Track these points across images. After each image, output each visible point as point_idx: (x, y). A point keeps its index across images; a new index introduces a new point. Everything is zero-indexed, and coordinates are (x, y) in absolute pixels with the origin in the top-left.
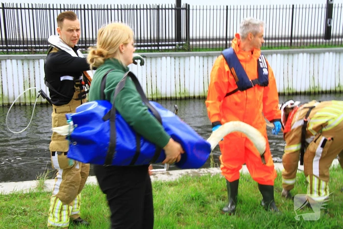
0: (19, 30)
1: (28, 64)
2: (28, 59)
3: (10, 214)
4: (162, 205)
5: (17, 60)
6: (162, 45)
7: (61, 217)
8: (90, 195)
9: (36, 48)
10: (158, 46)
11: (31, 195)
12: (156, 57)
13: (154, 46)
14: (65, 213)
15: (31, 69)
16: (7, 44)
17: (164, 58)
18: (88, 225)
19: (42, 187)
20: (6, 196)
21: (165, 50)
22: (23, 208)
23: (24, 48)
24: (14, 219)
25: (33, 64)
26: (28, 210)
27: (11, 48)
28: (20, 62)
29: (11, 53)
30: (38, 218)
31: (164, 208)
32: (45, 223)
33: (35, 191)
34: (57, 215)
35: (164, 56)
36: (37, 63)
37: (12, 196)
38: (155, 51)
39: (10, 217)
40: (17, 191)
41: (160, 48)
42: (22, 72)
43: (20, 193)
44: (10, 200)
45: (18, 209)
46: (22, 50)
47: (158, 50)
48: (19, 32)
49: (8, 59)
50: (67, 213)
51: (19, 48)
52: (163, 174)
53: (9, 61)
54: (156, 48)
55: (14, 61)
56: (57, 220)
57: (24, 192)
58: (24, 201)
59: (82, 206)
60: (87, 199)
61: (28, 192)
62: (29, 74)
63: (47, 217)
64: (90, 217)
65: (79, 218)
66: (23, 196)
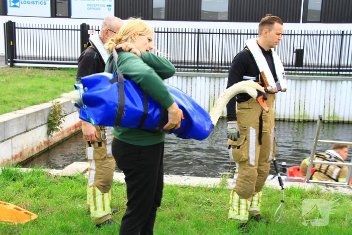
0: (209, 52)
1: (215, 81)
2: (215, 77)
3: (196, 203)
4: (344, 215)
5: (206, 77)
6: (343, 71)
7: (239, 210)
8: (269, 196)
9: (222, 68)
10: (339, 71)
11: (215, 190)
12: (336, 81)
13: (335, 71)
14: (243, 207)
15: (217, 86)
16: (197, 64)
17: (345, 82)
18: (267, 223)
19: (224, 184)
20: (193, 187)
21: (346, 75)
22: (208, 200)
23: (212, 68)
24: (200, 207)
25: (218, 81)
26: (212, 201)
27: (201, 68)
28: (208, 79)
29: (201, 71)
30: (220, 210)
31: (346, 219)
32: (227, 215)
33: (218, 187)
34: (236, 208)
35: (345, 80)
36: (222, 80)
37: (198, 189)
38: (334, 75)
39: (196, 205)
40: (203, 184)
41: (341, 73)
42: (209, 88)
43: (205, 187)
44: (197, 191)
45: (203, 200)
46: (210, 70)
47: (338, 75)
48: (209, 54)
49: (198, 76)
50: (245, 207)
51: (208, 68)
52: (344, 187)
53: (198, 78)
54: (337, 73)
55: (203, 78)
56: (236, 213)
57: (209, 187)
58: (209, 194)
59: (262, 206)
60: (266, 199)
61: (212, 187)
62: (214, 90)
63: (228, 211)
64: (270, 216)
65: (259, 215)
66: (207, 190)
